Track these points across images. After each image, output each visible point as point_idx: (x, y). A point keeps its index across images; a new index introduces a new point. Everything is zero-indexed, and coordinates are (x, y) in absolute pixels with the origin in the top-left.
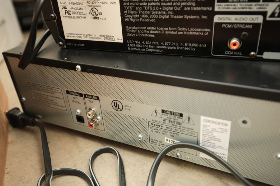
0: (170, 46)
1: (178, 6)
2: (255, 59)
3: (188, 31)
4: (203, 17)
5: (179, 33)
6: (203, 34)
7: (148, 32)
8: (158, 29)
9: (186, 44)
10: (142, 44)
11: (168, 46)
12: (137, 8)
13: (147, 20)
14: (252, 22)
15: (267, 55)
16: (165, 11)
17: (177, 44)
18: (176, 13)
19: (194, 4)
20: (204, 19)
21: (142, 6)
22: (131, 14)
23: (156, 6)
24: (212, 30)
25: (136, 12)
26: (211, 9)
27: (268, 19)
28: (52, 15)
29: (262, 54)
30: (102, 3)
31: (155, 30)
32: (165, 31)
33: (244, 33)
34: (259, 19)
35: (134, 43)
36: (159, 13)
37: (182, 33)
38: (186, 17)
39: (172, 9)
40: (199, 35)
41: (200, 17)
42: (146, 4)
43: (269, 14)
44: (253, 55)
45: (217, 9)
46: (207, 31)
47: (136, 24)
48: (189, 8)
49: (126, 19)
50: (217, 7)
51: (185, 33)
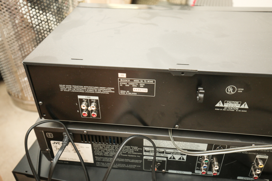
0: (121, 165)
1: (125, 152)
2: (165, 173)
3: (130, 161)
4: (138, 156)
5: (126, 161)
6: (138, 162)
7: (108, 160)
9: (130, 165)
10: (105, 164)
11: (120, 165)
12: (102, 151)
13: (108, 155)
14: (162, 160)
15: (170, 171)
17: (125, 165)
18: (123, 154)
19: (133, 152)
20: (138, 157)
21: (105, 150)
22: (98, 152)
23: (113, 151)
24: (143, 161)
25: (101, 152)
26: (142, 154)
27: (168, 159)
28: (47, 150)
29: (168, 171)
30: (81, 147)
32: (118, 160)
33: (158, 163)
34: (165, 159)
35: (100, 163)
37: (127, 161)
38: (129, 155)
41: (137, 156)
42: (107, 149)
43: (169, 158)
44: (164, 172)
46: (141, 161)
47: (101, 156)
48: (130, 153)
49: (95, 154)
50: (144, 154)
51: (129, 161)
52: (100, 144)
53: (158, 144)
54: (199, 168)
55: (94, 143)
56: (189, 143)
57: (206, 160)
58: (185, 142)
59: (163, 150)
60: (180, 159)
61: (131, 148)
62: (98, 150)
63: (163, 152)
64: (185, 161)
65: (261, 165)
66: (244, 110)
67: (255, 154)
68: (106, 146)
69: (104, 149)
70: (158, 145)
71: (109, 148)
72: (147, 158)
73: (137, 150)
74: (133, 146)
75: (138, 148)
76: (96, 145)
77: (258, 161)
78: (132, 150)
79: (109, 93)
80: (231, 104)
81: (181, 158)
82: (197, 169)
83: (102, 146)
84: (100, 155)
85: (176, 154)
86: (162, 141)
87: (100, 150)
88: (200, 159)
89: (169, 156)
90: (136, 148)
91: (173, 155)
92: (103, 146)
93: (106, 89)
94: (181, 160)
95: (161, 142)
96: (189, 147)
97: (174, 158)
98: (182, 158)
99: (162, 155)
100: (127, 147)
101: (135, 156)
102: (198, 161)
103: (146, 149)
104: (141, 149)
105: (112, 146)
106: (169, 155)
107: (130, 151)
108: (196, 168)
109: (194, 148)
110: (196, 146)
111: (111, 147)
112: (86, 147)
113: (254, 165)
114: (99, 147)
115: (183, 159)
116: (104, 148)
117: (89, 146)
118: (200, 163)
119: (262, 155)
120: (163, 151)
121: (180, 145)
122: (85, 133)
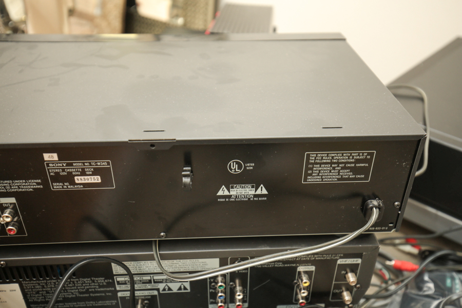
1: (83, 289)
3: (96, 303)
4: (107, 294)
5: (88, 305)
6: (110, 304)
8: (66, 304)
12: (40, 293)
14: (150, 294)
16: (71, 292)
18: (81, 293)
19: (97, 287)
20: (109, 295)
21: (46, 291)
22: (35, 297)
24: (118, 301)
25: (40, 295)
26: (113, 289)
27: (161, 292)
31: (63, 305)
32: (74, 305)
33: (146, 302)
34: (156, 293)
36: (65, 294)
37: (91, 305)
38: (91, 295)
39: (77, 291)
40: (108, 306)
41: (105, 294)
42: (50, 289)
43: (161, 290)
45: (118, 289)
46: (114, 302)
47: (42, 303)
48: (93, 290)
49: (30, 300)
50: (118, 288)
51: (94, 305)
52: (35, 281)
53: (138, 268)
54: (214, 301)
55: (23, 281)
56: (188, 260)
57: (221, 286)
58: (182, 260)
59: (148, 278)
60: (180, 289)
61: (93, 281)
62: (34, 293)
63: (150, 282)
64: (189, 291)
65: (305, 283)
66: (263, 197)
67: (294, 265)
68: (46, 283)
69: (44, 289)
70: (138, 270)
71: (53, 286)
72: (124, 294)
73: (105, 284)
74: (96, 278)
75: (104, 280)
76: (29, 283)
77: (301, 277)
78: (96, 284)
79: (33, 189)
80: (241, 189)
81: (180, 287)
82: (212, 303)
83: (39, 284)
84: (39, 301)
85: (171, 282)
86: (143, 262)
87: (38, 292)
88: (213, 284)
89: (161, 286)
90: (101, 280)
91: (168, 284)
92: (41, 284)
93: (26, 182)
94: (183, 291)
95: (142, 264)
96: (190, 268)
97: (170, 289)
98: (182, 287)
99: (149, 286)
100: (85, 280)
101: (103, 294)
102: (210, 288)
103: (120, 279)
104: (111, 281)
105: (57, 281)
106: (160, 284)
107: (93, 287)
108: (210, 300)
109: (200, 268)
110: (201, 264)
111: (56, 283)
112: (10, 291)
113: (296, 283)
114: (34, 286)
115: (185, 288)
116: (43, 287)
117: (16, 286)
118: (213, 291)
119: (306, 266)
120: (149, 280)
121: (175, 265)
122: (2, 265)
